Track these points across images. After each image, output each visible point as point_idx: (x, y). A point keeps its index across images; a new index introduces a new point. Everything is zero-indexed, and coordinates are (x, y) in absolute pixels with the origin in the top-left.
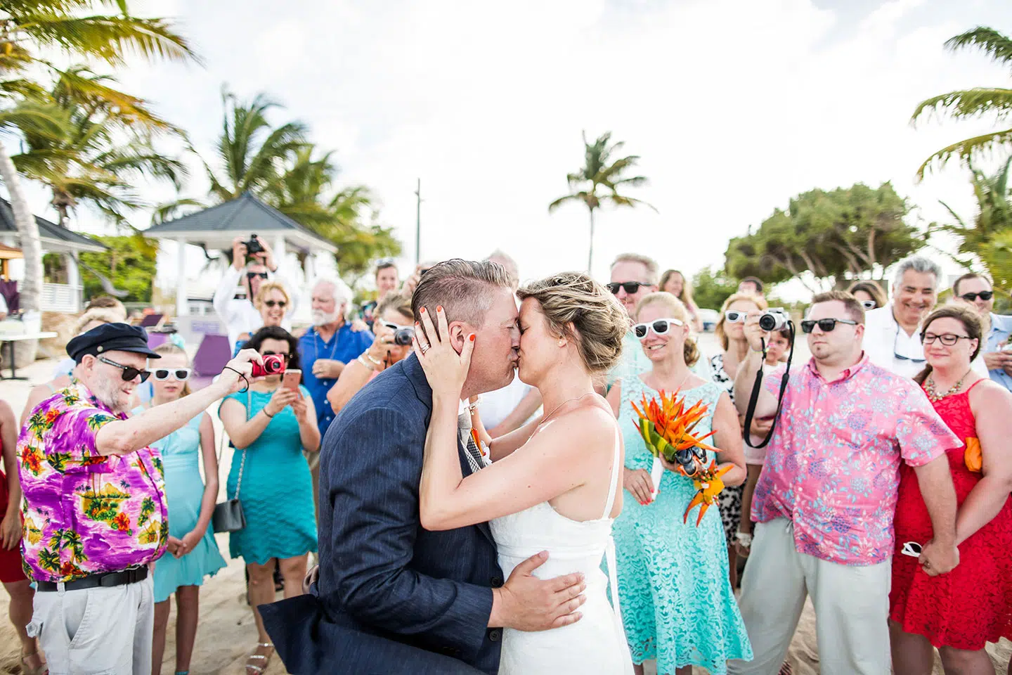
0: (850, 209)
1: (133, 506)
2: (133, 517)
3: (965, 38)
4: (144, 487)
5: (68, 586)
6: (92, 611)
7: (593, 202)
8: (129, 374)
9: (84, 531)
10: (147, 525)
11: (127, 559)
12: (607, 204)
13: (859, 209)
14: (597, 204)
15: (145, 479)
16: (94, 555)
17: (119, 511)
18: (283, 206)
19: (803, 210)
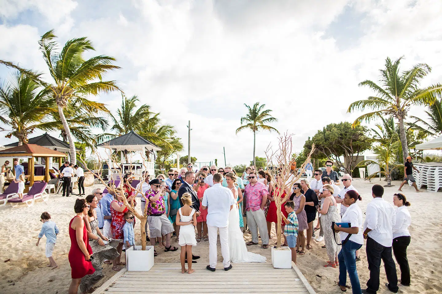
0: (343, 132)
1: (157, 205)
2: (157, 207)
3: (363, 83)
4: (159, 203)
5: (150, 216)
6: (153, 219)
7: (255, 128)
8: (157, 186)
9: (151, 208)
10: (160, 208)
11: (157, 213)
12: (260, 129)
13: (346, 132)
14: (257, 129)
15: (160, 202)
16: (153, 212)
17: (155, 206)
18: (141, 134)
19: (327, 133)
